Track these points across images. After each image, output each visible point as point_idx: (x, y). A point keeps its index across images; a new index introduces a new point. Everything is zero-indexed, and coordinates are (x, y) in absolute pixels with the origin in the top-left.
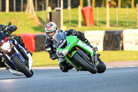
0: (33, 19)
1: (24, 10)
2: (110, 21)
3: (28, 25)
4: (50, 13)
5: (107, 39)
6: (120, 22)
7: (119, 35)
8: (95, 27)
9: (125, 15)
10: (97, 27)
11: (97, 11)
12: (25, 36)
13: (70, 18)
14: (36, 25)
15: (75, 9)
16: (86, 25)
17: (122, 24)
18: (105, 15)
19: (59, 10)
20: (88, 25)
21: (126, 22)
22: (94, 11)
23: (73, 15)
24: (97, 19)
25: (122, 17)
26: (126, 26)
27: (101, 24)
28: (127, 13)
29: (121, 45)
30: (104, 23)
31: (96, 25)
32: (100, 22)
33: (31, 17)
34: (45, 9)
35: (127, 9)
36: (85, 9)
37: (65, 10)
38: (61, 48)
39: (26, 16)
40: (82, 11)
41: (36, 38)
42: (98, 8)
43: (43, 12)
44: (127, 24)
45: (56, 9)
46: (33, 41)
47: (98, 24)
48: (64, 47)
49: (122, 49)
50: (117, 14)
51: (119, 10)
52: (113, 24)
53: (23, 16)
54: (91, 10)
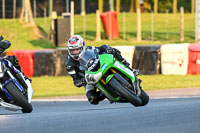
0: (30, 29)
1: (18, 16)
2: (142, 32)
3: (23, 38)
4: (56, 21)
5: (138, 58)
6: (156, 33)
7: (156, 52)
8: (120, 41)
9: (163, 23)
10: (124, 41)
11: (123, 17)
12: (18, 54)
13: (85, 28)
14: (35, 39)
15: (92, 15)
16: (107, 38)
17: (159, 36)
18: (135, 23)
19: (69, 17)
20: (110, 38)
21: (165, 34)
22: (118, 18)
23: (87, 23)
24: (123, 29)
25: (160, 26)
26: (165, 39)
27: (128, 37)
28: (167, 21)
29: (158, 67)
30: (134, 35)
31: (122, 38)
32: (127, 33)
33: (28, 26)
34: (48, 15)
35: (167, 15)
36: (105, 14)
37: (77, 16)
38: (92, 70)
39: (21, 24)
40: (102, 18)
41: (35, 56)
42: (124, 14)
43: (45, 19)
44: (167, 37)
45: (64, 14)
46: (31, 61)
47: (124, 36)
48: (96, 69)
49: (160, 73)
50: (152, 22)
51: (154, 16)
52: (146, 36)
53: (15, 25)
54: (115, 16)
